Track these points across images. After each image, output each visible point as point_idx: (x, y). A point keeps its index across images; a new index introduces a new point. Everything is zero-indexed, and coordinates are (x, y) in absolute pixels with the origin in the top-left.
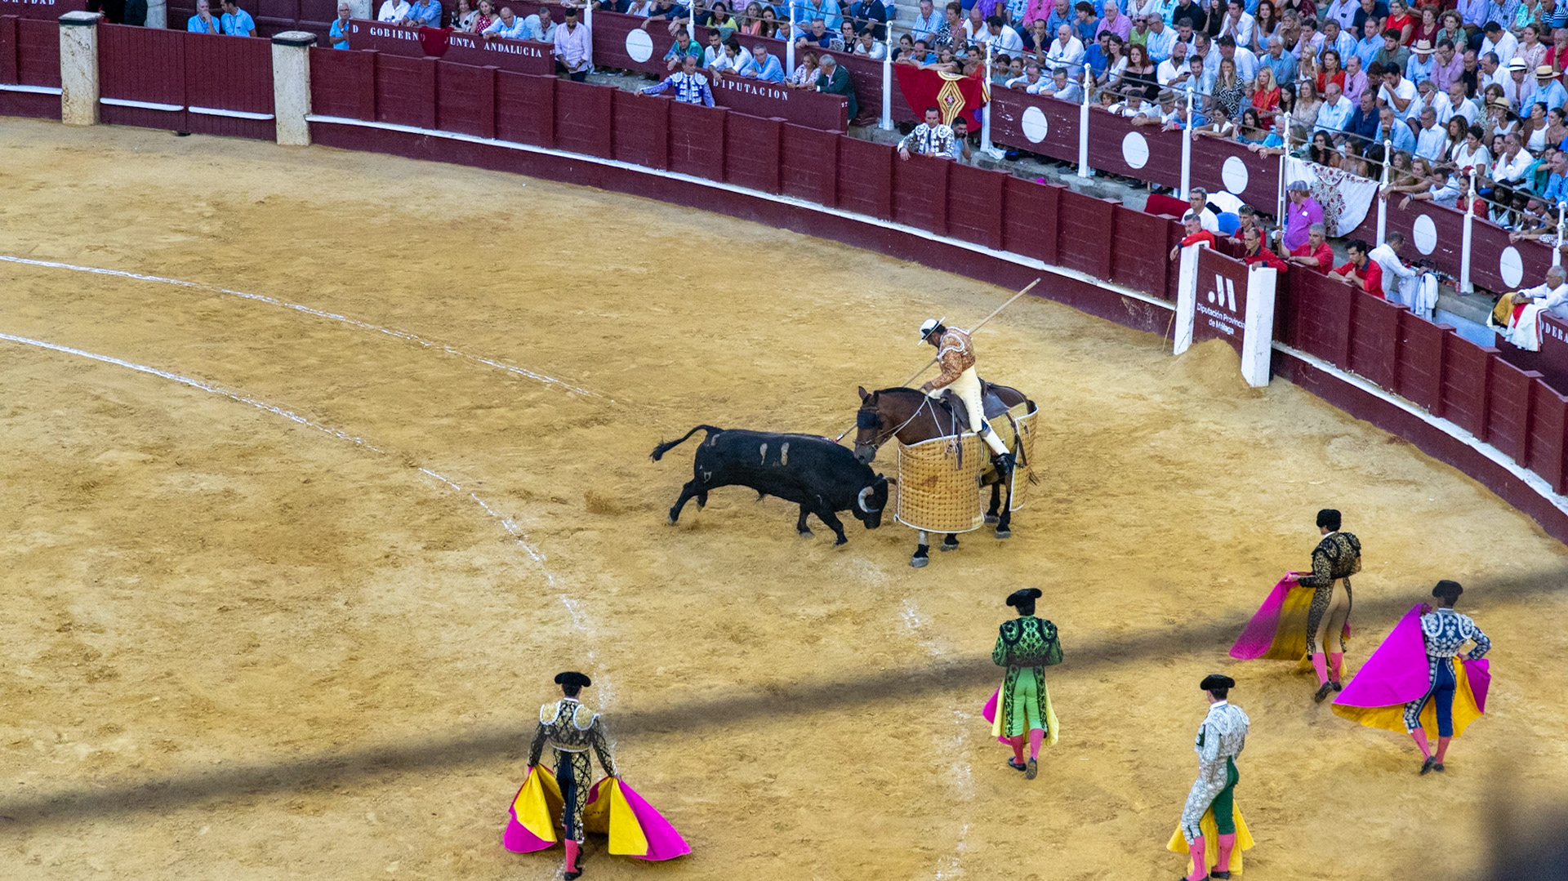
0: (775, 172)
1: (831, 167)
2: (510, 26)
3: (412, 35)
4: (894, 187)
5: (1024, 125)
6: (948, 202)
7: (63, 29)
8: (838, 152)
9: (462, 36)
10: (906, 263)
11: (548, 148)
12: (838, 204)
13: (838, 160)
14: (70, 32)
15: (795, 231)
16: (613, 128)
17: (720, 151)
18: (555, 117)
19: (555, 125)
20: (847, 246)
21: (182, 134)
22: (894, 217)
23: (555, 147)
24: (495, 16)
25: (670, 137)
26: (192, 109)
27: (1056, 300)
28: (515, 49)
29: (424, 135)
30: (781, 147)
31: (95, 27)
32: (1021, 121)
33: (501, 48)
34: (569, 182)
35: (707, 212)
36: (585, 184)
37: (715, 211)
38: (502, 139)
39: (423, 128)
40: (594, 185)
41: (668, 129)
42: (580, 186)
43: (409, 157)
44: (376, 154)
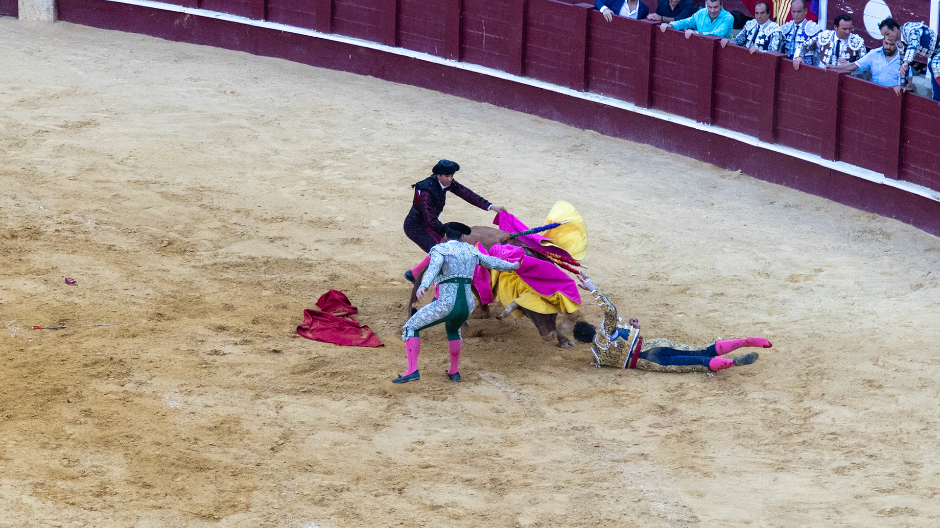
0: (581, 65)
1: (646, 62)
4: (715, 85)
5: (865, 18)
6: (777, 103)
8: (653, 45)
10: (727, 172)
11: (323, 31)
12: (651, 105)
13: (653, 53)
15: (602, 133)
16: (399, 10)
17: (520, 41)
19: (333, 7)
20: (661, 151)
22: (714, 122)
23: (332, 31)
25: (463, 24)
27: (897, 218)
29: (184, 14)
30: (589, 37)
32: (862, 15)
34: (348, 71)
35: (503, 108)
36: (366, 75)
37: (509, 108)
38: (273, 21)
39: (184, 6)
40: (376, 76)
41: (461, 14)
42: (359, 76)
43: (166, 38)
44: (130, 34)
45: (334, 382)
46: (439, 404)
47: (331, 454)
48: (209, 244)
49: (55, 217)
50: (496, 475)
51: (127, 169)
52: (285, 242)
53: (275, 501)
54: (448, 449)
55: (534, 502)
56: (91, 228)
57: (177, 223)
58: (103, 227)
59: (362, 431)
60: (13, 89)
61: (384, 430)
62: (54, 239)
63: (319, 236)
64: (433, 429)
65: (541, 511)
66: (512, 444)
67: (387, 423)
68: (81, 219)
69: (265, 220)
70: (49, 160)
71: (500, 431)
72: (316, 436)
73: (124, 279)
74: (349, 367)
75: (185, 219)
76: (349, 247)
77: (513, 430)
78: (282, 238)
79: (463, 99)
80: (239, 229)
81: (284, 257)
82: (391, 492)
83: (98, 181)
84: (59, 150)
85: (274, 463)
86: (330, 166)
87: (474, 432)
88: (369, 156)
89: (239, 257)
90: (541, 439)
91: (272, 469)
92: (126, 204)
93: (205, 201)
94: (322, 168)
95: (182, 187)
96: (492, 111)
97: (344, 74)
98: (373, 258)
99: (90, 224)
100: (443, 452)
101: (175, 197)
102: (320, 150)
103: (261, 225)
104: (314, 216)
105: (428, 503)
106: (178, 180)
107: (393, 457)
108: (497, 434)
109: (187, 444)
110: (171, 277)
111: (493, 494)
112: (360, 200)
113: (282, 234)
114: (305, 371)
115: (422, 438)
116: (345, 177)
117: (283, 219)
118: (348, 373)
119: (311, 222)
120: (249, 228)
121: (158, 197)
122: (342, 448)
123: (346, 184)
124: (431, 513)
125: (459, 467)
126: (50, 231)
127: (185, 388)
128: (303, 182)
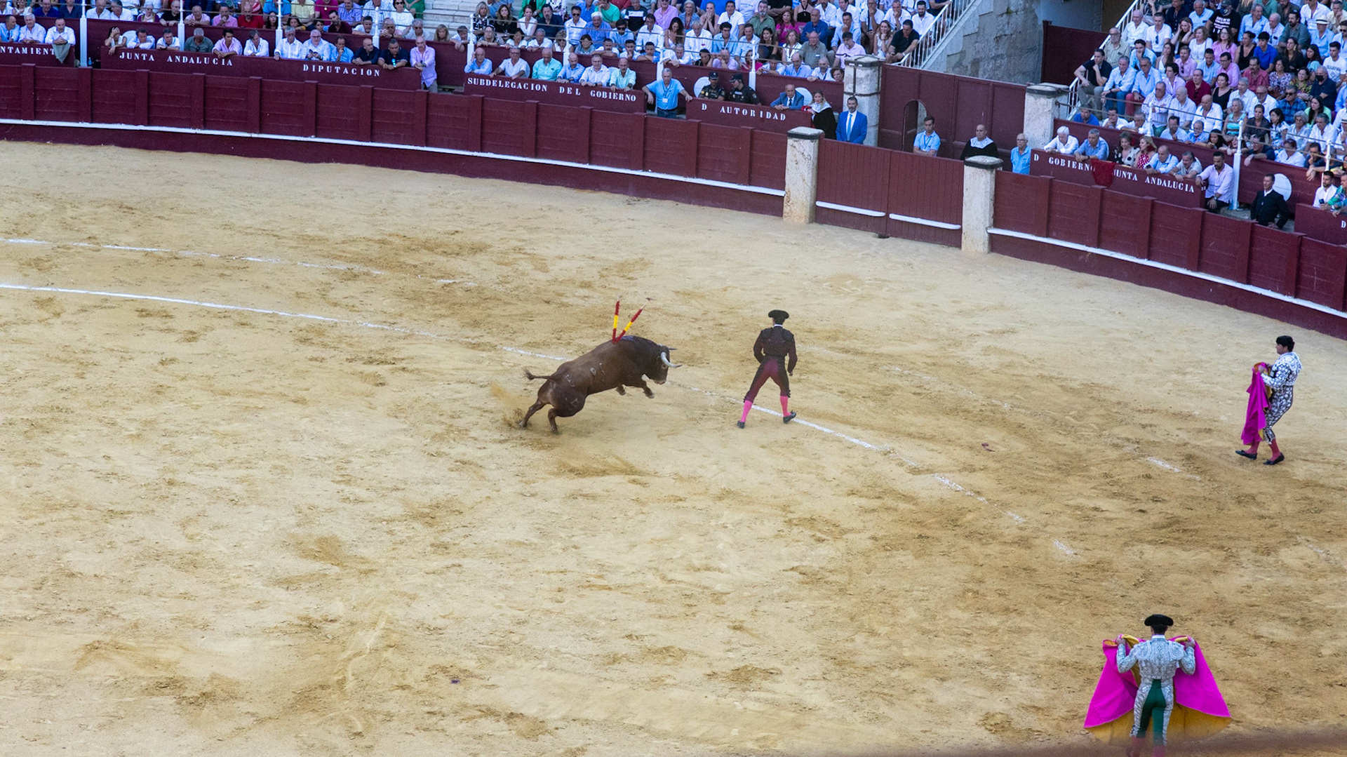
2: (1164, 162)
3: (1084, 166)
7: (790, 141)
9: (1127, 170)
11: (1193, 270)
14: (796, 144)
16: (1250, 257)
17: (1342, 284)
18: (1201, 244)
19: (1200, 251)
21: (881, 237)
23: (1198, 270)
24: (1152, 153)
25: (1299, 269)
26: (892, 216)
28: (1172, 184)
29: (1086, 252)
31: (817, 141)
33: (1159, 182)
34: (1208, 301)
35: (1326, 336)
36: (1222, 304)
37: (1333, 335)
38: (1154, 260)
39: (1087, 246)
40: (1230, 306)
41: (1299, 262)
42: (1217, 306)
43: (1072, 270)
44: (1045, 265)
45: (1185, 537)
46: (1264, 558)
47: (1179, 591)
48: (1095, 427)
49: (980, 401)
50: (1307, 615)
51: (1036, 366)
52: (1154, 428)
53: (1135, 625)
54: (1270, 594)
55: (1334, 638)
56: (1007, 410)
57: (1072, 409)
58: (1016, 409)
59: (1204, 576)
60: (954, 302)
61: (1221, 576)
62: (979, 416)
63: (1180, 426)
64: (1259, 576)
65: (1339, 644)
66: (1320, 593)
67: (1223, 570)
68: (1000, 403)
69: (1139, 411)
70: (978, 357)
71: (1310, 582)
72: (1169, 578)
73: (1030, 449)
74: (1197, 527)
75: (1078, 407)
76: (1201, 435)
77: (1320, 580)
78: (1151, 426)
79: (1296, 327)
80: (1120, 417)
81: (1152, 440)
82: (1223, 623)
83: (1014, 375)
84: (986, 351)
85: (1134, 594)
86: (1191, 373)
87: (1289, 581)
88: (1220, 366)
89: (1118, 438)
90: (1342, 590)
91: (1133, 600)
92: (1034, 392)
93: (1095, 394)
94: (1185, 374)
95: (1078, 382)
96: (1317, 338)
97: (1206, 303)
98: (1220, 444)
99: (1006, 406)
100: (1265, 595)
101: (1072, 390)
102: (1184, 360)
103: (1137, 414)
104: (1177, 410)
105: (1252, 633)
106: (1075, 377)
107: (1227, 596)
108: (1308, 584)
109: (1070, 577)
110: (1065, 450)
111: (1302, 629)
112: (1212, 400)
113: (1151, 422)
114: (1164, 527)
115: (1251, 583)
116: (1202, 382)
117: (1153, 411)
118: (1196, 531)
119: (1174, 414)
120: (1126, 417)
121: (1059, 389)
122: (1187, 587)
123: (1203, 386)
124: (1254, 641)
125: (1277, 607)
126: (976, 411)
127: (1071, 534)
128: (1170, 384)
